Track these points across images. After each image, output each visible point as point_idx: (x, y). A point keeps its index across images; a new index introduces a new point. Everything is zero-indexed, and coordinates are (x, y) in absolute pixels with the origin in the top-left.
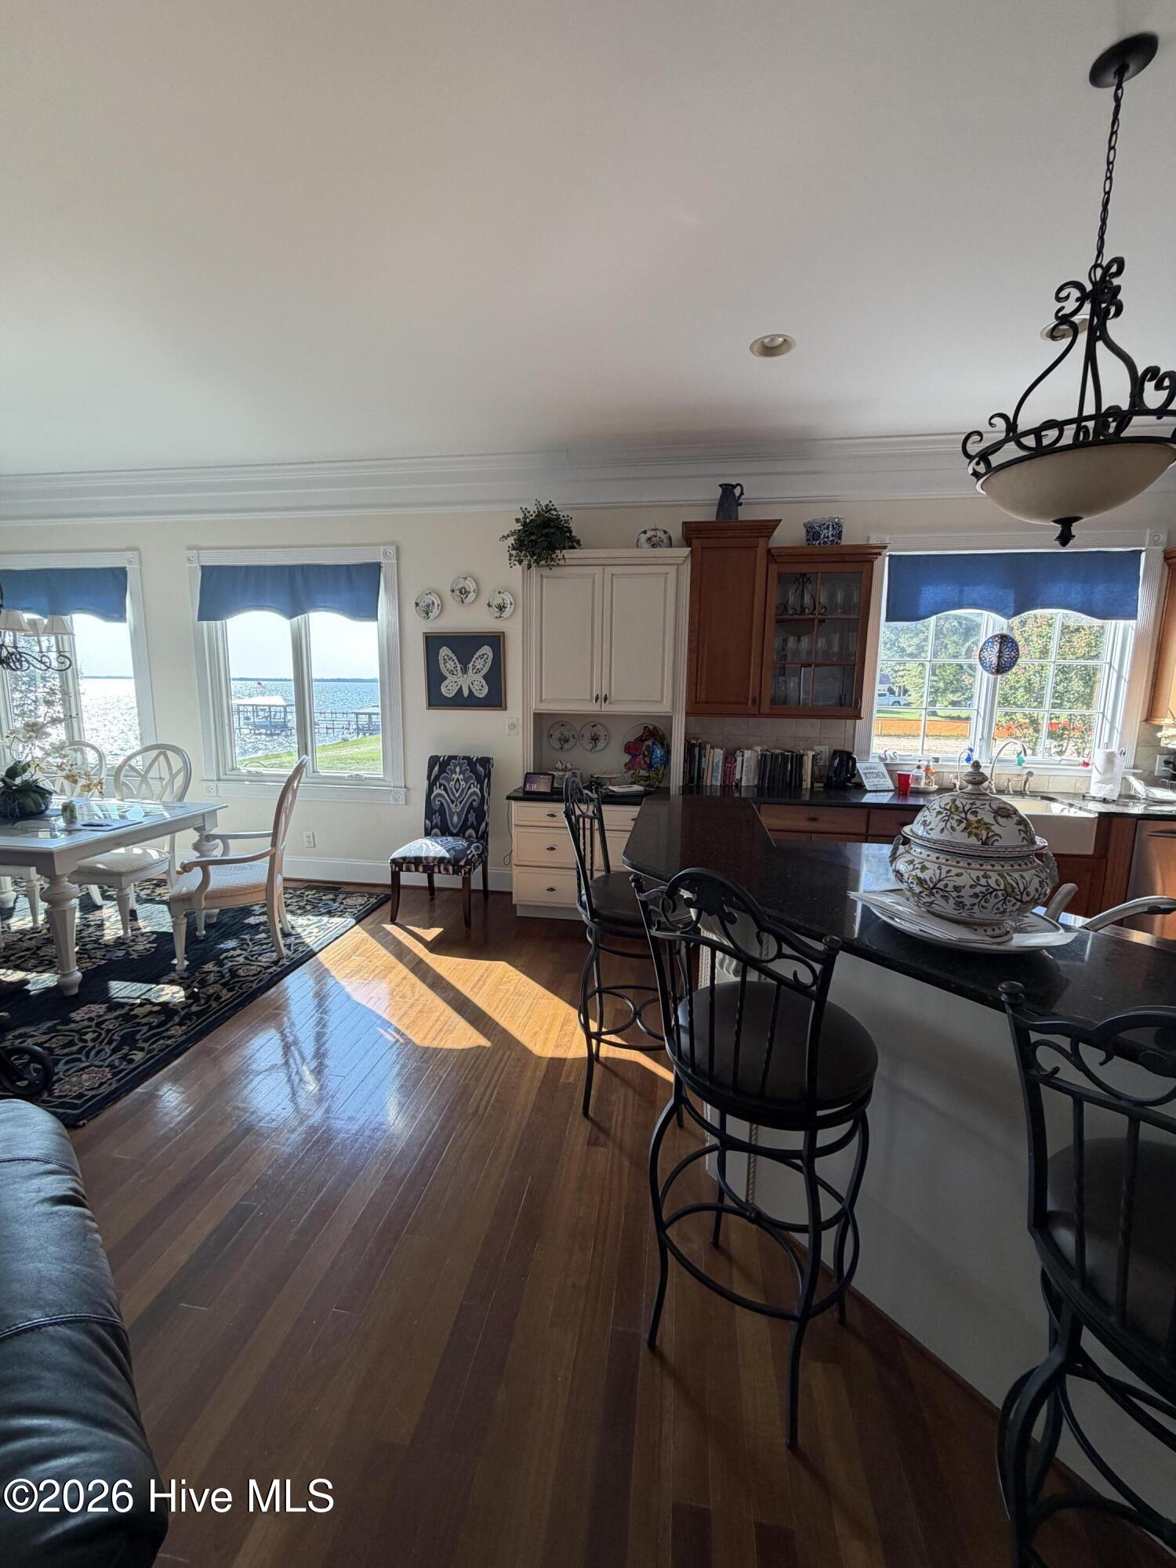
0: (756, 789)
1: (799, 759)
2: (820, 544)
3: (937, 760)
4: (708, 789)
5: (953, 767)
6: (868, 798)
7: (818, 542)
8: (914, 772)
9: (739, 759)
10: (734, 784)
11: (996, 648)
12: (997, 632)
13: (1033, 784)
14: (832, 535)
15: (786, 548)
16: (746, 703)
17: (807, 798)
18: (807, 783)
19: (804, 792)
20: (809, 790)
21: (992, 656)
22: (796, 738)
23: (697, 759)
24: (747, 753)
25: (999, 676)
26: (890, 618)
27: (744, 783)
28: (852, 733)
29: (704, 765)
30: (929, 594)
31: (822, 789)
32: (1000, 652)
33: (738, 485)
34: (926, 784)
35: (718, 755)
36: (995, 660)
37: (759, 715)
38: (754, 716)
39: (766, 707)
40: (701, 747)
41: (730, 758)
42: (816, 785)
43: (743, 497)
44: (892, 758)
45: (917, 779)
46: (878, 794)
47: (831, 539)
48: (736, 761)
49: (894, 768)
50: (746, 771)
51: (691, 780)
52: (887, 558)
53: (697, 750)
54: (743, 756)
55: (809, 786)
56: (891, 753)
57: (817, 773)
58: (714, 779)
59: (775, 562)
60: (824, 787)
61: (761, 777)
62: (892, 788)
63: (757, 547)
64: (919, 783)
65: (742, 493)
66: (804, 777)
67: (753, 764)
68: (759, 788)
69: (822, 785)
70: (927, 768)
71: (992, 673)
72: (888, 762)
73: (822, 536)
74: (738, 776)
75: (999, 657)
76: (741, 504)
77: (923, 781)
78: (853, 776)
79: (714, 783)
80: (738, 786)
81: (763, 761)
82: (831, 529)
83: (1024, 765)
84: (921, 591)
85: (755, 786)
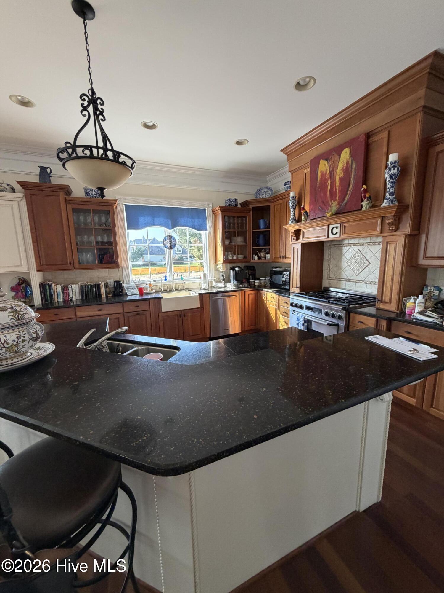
0: (81, 301)
1: (98, 286)
2: (90, 197)
3: (155, 281)
4: (57, 303)
5: (160, 283)
6: (129, 298)
7: (89, 196)
8: (146, 286)
9: (70, 289)
10: (70, 299)
11: (169, 240)
12: (168, 235)
13: (186, 287)
14: (95, 194)
15: (79, 198)
16: (68, 264)
17: (105, 301)
18: (104, 295)
19: (103, 299)
20: (105, 298)
21: (168, 243)
22: (99, 277)
23: (48, 290)
24: (73, 286)
25: (172, 250)
26: (128, 228)
27: (74, 299)
28: (122, 274)
29: (52, 293)
30: (142, 220)
31: (111, 297)
32: (170, 241)
33: (48, 168)
34: (150, 290)
35: (59, 288)
36: (169, 245)
37: (74, 269)
38: (71, 269)
39: (77, 266)
40: (50, 286)
41: (65, 289)
42: (108, 295)
43: (52, 173)
44: (138, 282)
45: (147, 289)
46: (132, 296)
47: (94, 195)
48: (68, 289)
49: (138, 286)
50: (75, 293)
51: (46, 300)
52: (124, 206)
53: (47, 287)
54: (72, 287)
55: (105, 296)
56: (138, 280)
57: (108, 290)
58: (59, 299)
59: (69, 203)
60: (112, 296)
61: (82, 295)
62: (139, 293)
63: (59, 196)
64: (147, 290)
65: (51, 172)
66: (102, 293)
67: (77, 290)
68: (82, 300)
69: (111, 295)
70: (150, 285)
71: (169, 249)
72: (137, 283)
73: (90, 194)
74: (71, 296)
75: (170, 243)
76: (51, 176)
77: (149, 289)
78: (122, 290)
79: (59, 300)
80: (72, 300)
81: (81, 288)
82: (93, 191)
83: (183, 280)
84: (139, 219)
85: (81, 299)
